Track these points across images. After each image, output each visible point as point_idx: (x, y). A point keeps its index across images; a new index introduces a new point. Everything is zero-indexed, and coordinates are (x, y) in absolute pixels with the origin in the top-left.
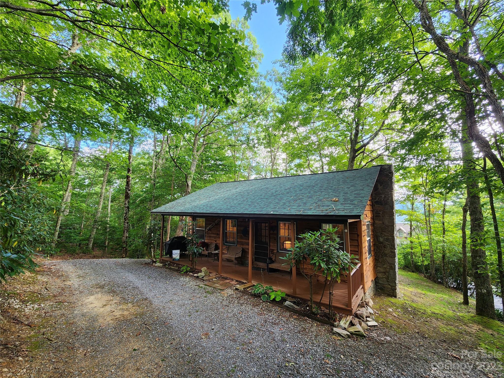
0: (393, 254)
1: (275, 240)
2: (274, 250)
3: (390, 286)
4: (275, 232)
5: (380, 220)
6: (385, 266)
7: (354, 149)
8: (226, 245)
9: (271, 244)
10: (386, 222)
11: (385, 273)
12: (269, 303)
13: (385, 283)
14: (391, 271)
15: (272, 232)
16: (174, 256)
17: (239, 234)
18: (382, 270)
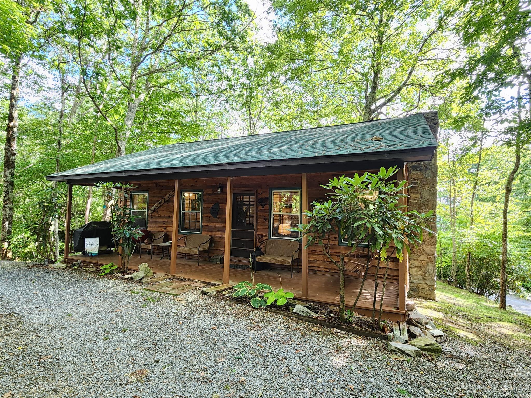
0: (433, 240)
1: (265, 219)
2: (263, 236)
3: (426, 286)
4: (267, 207)
5: (417, 193)
6: (422, 258)
7: (370, 108)
8: (184, 234)
9: (259, 227)
10: (426, 195)
11: (420, 267)
12: (265, 310)
13: (420, 282)
14: (430, 264)
15: (260, 208)
16: (88, 248)
17: (206, 215)
18: (416, 263)
